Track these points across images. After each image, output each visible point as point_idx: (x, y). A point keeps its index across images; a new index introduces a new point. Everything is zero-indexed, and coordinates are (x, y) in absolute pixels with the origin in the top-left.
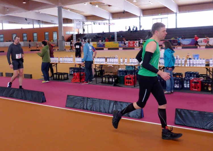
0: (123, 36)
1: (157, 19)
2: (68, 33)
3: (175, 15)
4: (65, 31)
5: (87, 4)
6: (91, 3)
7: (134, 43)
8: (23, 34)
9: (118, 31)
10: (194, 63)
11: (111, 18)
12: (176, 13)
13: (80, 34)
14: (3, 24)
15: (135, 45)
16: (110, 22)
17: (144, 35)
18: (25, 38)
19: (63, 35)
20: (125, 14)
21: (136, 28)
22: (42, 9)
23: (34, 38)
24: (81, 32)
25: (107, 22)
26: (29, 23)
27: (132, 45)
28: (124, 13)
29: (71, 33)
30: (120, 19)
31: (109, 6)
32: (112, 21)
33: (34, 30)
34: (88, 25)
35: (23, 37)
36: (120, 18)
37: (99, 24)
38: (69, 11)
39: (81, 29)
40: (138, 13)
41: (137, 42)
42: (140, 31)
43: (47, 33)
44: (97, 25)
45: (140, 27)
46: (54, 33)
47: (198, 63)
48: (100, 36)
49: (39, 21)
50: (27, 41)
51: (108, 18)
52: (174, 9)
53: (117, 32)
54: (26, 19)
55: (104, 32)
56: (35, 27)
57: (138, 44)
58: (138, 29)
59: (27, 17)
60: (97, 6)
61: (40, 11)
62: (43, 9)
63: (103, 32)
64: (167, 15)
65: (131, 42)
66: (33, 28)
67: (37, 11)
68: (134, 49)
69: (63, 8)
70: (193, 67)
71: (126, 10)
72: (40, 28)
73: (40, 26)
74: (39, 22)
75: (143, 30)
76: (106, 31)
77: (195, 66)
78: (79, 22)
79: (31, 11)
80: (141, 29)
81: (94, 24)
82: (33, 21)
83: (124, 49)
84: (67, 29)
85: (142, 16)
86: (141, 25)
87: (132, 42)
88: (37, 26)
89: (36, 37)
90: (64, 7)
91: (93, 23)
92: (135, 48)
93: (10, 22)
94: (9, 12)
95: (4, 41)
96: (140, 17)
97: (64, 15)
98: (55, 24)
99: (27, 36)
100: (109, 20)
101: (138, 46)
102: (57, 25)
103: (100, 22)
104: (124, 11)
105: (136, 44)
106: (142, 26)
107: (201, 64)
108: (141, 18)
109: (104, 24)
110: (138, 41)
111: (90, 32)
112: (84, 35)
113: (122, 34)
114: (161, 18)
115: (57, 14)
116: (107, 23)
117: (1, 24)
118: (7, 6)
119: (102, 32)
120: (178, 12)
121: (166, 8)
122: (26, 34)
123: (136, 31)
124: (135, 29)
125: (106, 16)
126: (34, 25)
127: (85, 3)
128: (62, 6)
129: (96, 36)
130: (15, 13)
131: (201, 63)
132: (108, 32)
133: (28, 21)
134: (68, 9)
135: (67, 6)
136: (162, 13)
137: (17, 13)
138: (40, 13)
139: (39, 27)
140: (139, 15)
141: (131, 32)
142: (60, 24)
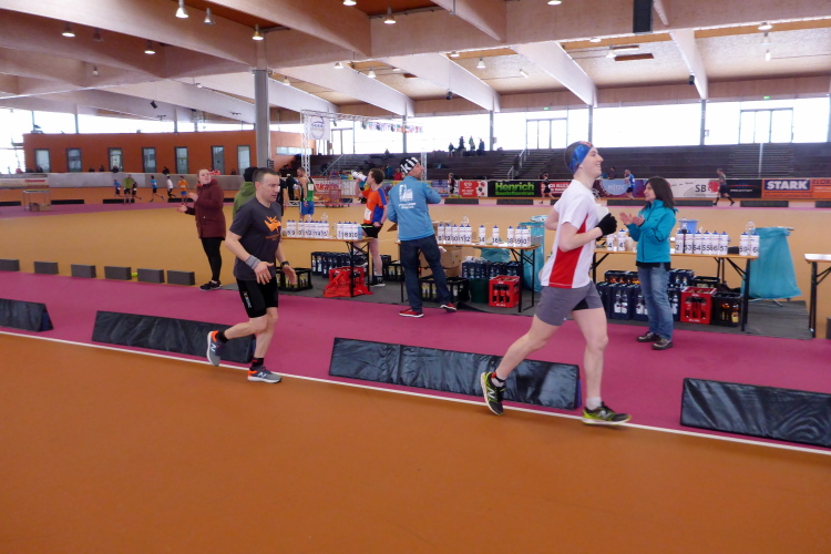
0: (443, 166)
1: (538, 120)
2: (282, 150)
3: (587, 110)
4: (277, 144)
5: (342, 66)
6: (353, 66)
7: (475, 185)
8: (143, 148)
9: (431, 151)
10: (698, 243)
11: (410, 114)
12: (591, 107)
13: (320, 154)
14: (79, 116)
15: (479, 193)
16: (408, 124)
17: (502, 163)
18: (151, 164)
19: (270, 155)
20: (449, 103)
21: (482, 145)
22: (206, 74)
23: (180, 162)
24: (322, 150)
25: (399, 122)
26: (161, 118)
27: (470, 192)
28: (448, 98)
29: (293, 151)
30: (435, 115)
31: (408, 75)
32: (413, 121)
33: (176, 140)
34: (341, 130)
35: (143, 158)
36: (435, 113)
37: (378, 128)
38: (288, 85)
39: (322, 141)
40: (485, 100)
41: (483, 184)
42: (491, 152)
43: (218, 150)
44: (371, 132)
45: (493, 140)
46: (240, 148)
47: (707, 243)
48: (377, 162)
49: (193, 110)
50: (156, 170)
51: (400, 112)
52: (586, 95)
53: (428, 154)
54: (154, 104)
55: (391, 152)
56: (179, 131)
57: (485, 190)
58: (487, 148)
59: (157, 98)
60: (372, 75)
61: (198, 79)
62: (210, 74)
63: (387, 152)
64: (565, 111)
65: (468, 184)
66: (176, 132)
67: (188, 80)
68: (476, 202)
69: (270, 75)
70: (693, 256)
71: (454, 92)
72: (196, 133)
73: (196, 128)
74: (193, 113)
75: (500, 151)
76: (396, 149)
77: (697, 252)
78: (320, 120)
79: (168, 80)
80: (495, 148)
81: (364, 126)
82: (174, 112)
83: (449, 202)
84: (281, 138)
85: (497, 109)
86: (495, 136)
87: (470, 184)
88: (186, 126)
89: (185, 161)
90: (274, 70)
91: (358, 124)
92: (480, 201)
93: (101, 112)
94: (99, 79)
95: (81, 170)
96: (491, 113)
97: (275, 98)
98: (243, 122)
99: (155, 157)
100: (404, 118)
101: (486, 195)
102: (251, 127)
103: (382, 121)
104: (450, 93)
105: (480, 190)
106: (498, 140)
107: (715, 248)
108: (495, 115)
109: (392, 129)
110: (486, 182)
111: (348, 151)
112: (330, 158)
113: (439, 161)
114: (551, 120)
115: (251, 94)
116: (399, 126)
117: (73, 116)
118: (92, 59)
119: (383, 152)
120: (595, 106)
121: (566, 90)
122: (151, 152)
123: (481, 151)
124: (477, 148)
125: (398, 106)
126: (178, 123)
127: (337, 64)
128: (269, 68)
129: (366, 162)
130: (118, 83)
131: (715, 243)
132: (401, 152)
133: (158, 111)
134: (286, 78)
135: (284, 71)
136: (552, 105)
137: (126, 82)
138: (199, 86)
139: (193, 130)
140: (489, 108)
141: (467, 154)
142: (261, 124)
